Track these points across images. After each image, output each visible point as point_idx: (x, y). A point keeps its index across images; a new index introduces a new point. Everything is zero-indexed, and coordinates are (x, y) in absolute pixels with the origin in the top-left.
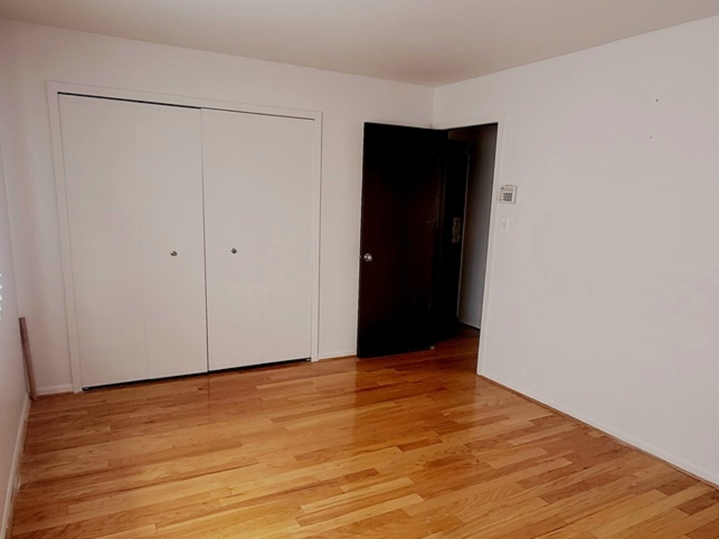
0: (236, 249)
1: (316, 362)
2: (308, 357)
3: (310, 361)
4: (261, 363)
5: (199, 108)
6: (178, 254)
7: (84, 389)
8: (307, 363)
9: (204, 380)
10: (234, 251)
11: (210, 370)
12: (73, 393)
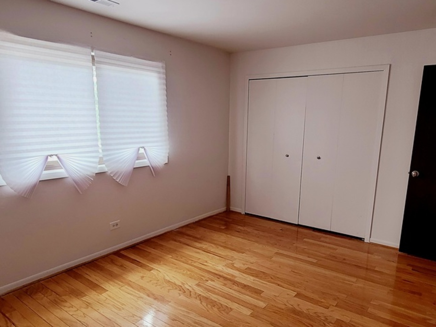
0: (320, 157)
1: (368, 243)
2: (364, 238)
3: (364, 241)
4: (329, 230)
5: (307, 76)
6: (289, 156)
7: (245, 213)
8: (362, 241)
9: (295, 229)
10: (319, 158)
11: (299, 223)
12: (241, 213)
